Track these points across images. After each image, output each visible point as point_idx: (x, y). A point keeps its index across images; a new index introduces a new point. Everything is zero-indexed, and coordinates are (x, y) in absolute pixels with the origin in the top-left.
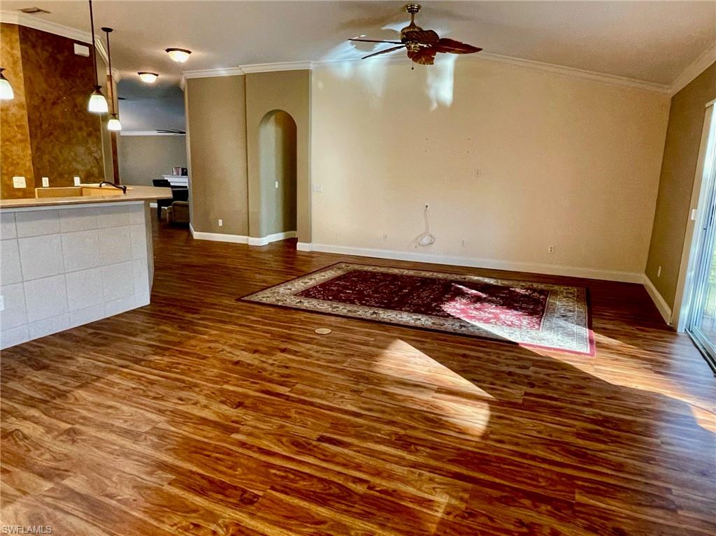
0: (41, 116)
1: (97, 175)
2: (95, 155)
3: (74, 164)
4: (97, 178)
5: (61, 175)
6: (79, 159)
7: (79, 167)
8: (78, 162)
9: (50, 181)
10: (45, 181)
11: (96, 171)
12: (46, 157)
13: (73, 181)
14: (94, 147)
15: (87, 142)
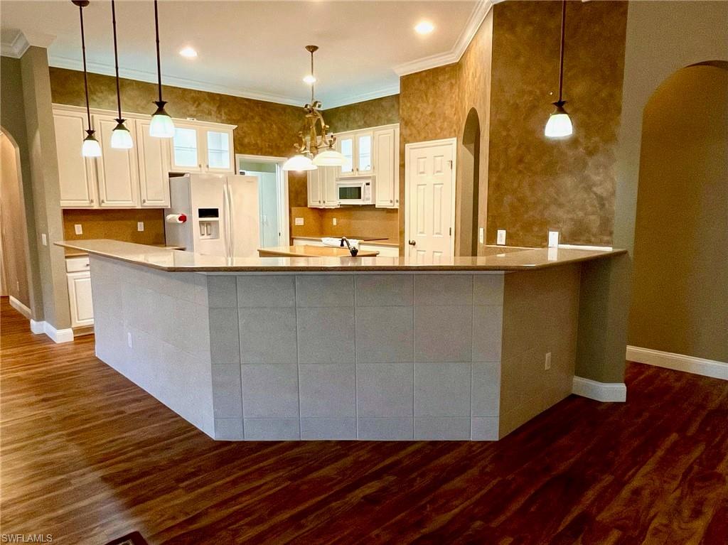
0: (508, 135)
1: (595, 230)
2: (598, 190)
3: (553, 208)
4: (594, 235)
5: (527, 227)
6: (562, 200)
7: (561, 213)
8: (560, 205)
9: (509, 237)
10: (502, 235)
11: (594, 221)
12: (508, 199)
13: (546, 239)
14: (598, 174)
15: (585, 165)
